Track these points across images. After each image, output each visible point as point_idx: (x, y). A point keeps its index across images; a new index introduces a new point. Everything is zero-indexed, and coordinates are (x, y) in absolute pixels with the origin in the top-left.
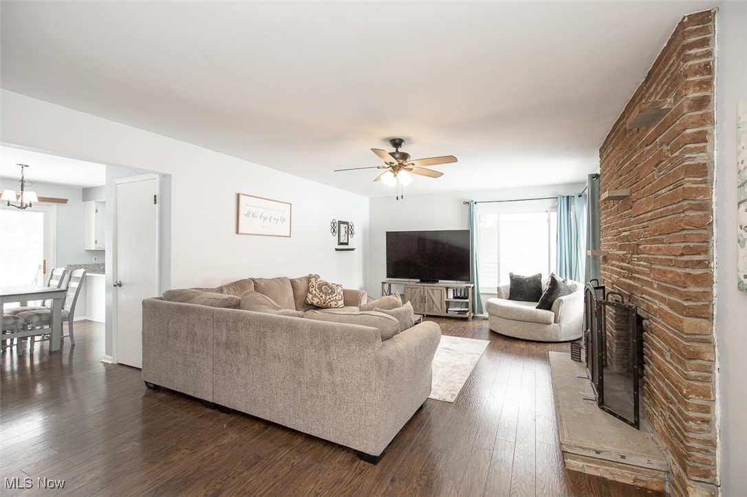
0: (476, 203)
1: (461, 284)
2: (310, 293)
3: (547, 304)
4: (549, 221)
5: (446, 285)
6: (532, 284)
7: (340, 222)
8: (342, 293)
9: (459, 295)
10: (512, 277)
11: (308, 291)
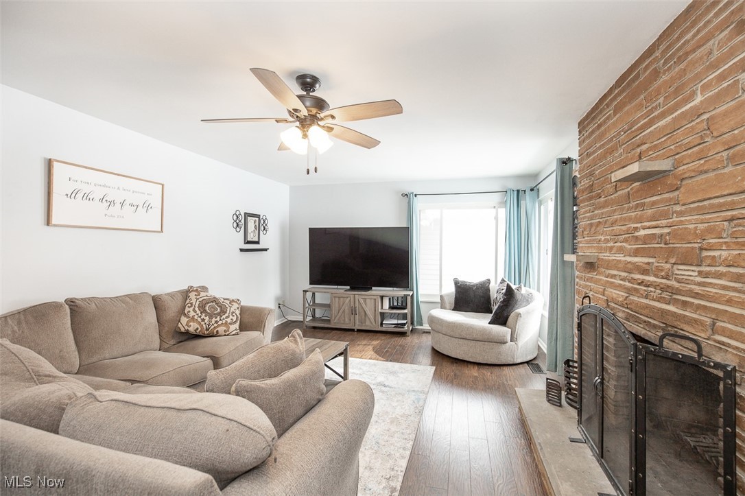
0: (416, 196)
1: (399, 292)
2: (185, 315)
3: (501, 318)
4: (496, 218)
5: (382, 293)
6: (480, 292)
7: (247, 215)
8: (238, 312)
9: (395, 304)
10: (456, 283)
11: (182, 312)
